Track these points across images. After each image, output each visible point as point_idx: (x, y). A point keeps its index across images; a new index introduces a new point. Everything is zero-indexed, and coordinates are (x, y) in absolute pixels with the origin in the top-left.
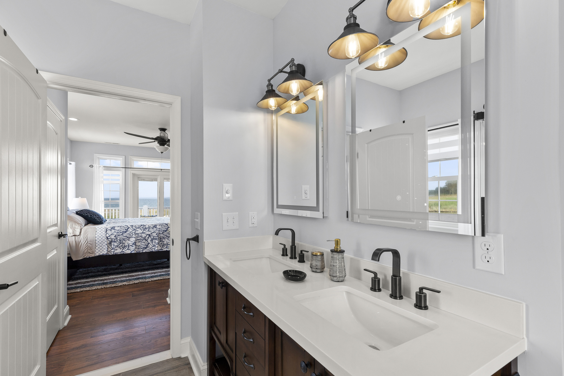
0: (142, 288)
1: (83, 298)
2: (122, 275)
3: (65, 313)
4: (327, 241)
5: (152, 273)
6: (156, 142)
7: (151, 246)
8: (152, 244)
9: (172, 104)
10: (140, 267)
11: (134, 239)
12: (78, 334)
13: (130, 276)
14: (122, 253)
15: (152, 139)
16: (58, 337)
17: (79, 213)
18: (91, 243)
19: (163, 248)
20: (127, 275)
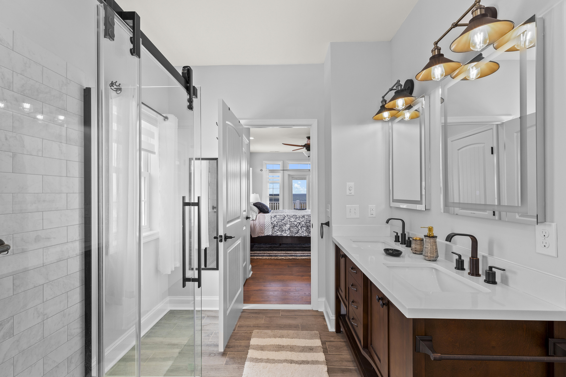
0: (294, 263)
1: (258, 263)
2: (281, 252)
3: (249, 269)
4: (421, 227)
5: (301, 253)
6: (305, 148)
7: (300, 232)
8: (301, 230)
9: (311, 125)
10: (293, 248)
11: (289, 225)
12: (256, 283)
13: (286, 253)
14: (281, 235)
15: (302, 146)
16: (247, 282)
17: (256, 205)
18: (262, 226)
19: (309, 234)
20: (284, 252)
